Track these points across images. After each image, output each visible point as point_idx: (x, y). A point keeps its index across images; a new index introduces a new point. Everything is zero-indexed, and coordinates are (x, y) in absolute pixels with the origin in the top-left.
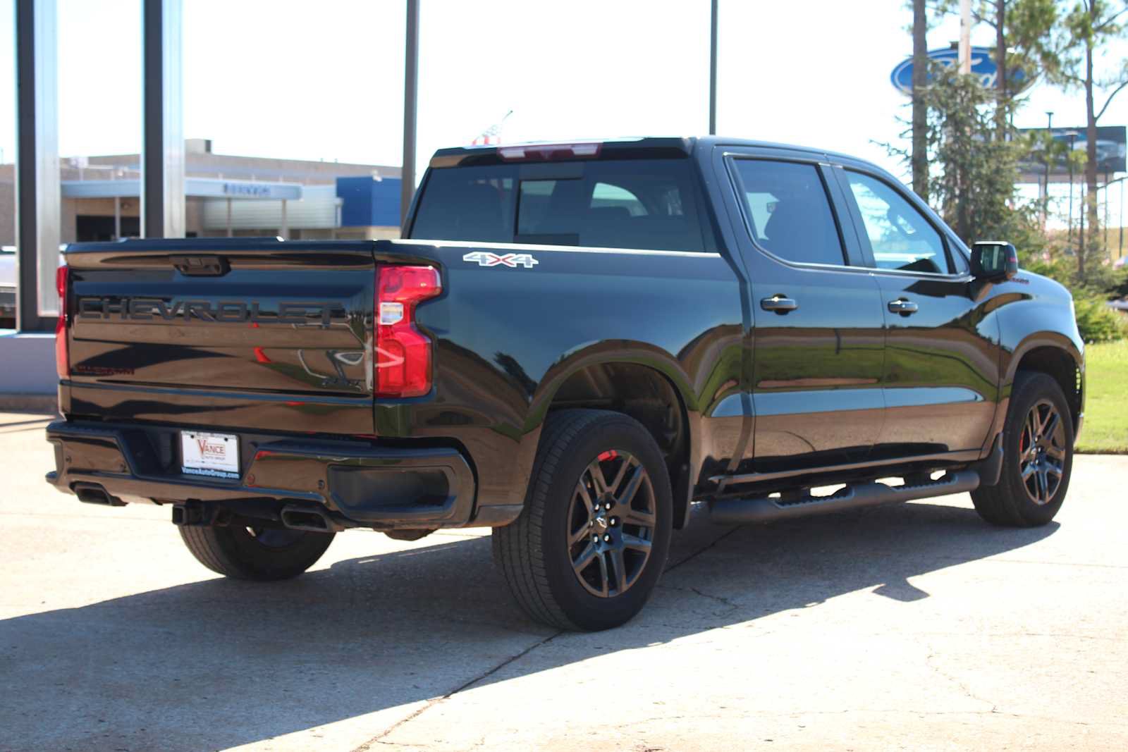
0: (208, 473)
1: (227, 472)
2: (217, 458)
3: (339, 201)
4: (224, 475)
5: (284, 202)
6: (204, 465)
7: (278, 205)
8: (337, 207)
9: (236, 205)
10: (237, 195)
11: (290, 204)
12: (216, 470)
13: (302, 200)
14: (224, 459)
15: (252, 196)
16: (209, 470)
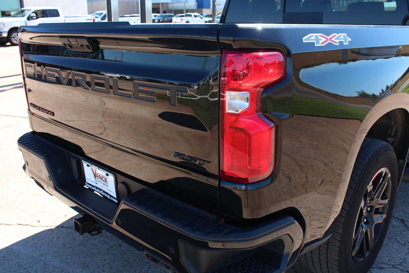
0: (99, 191)
1: (110, 196)
3: (196, 3)
5: (185, 3)
6: (97, 186)
7: (183, 4)
8: (196, 4)
9: (174, 5)
10: (174, 2)
11: (186, 4)
12: (104, 192)
13: (188, 3)
15: (177, 2)
16: (100, 189)
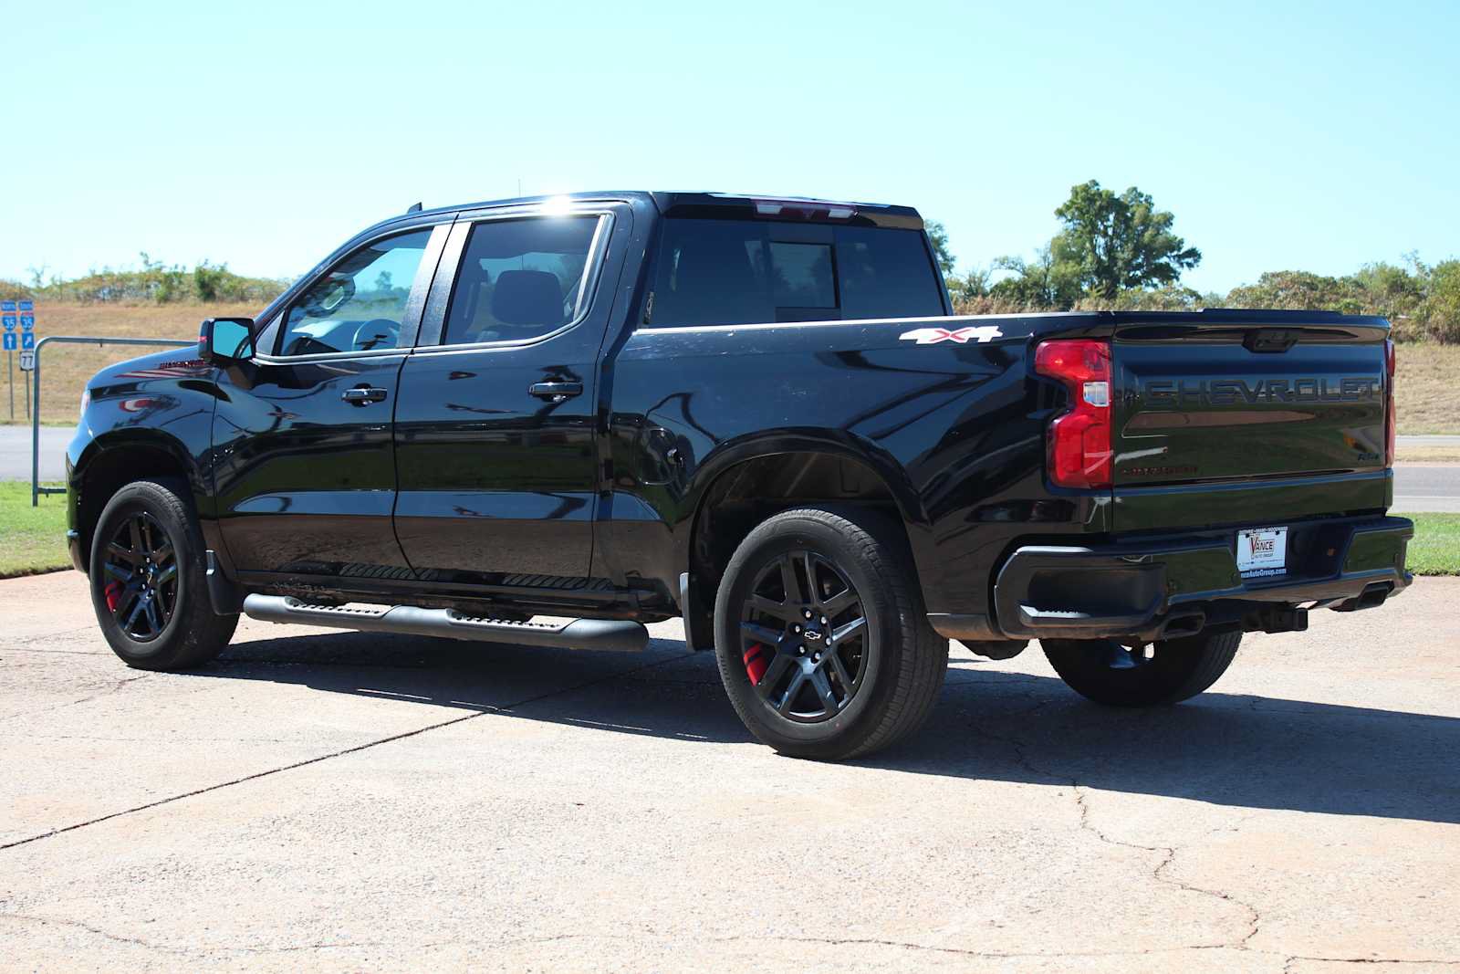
0: (1257, 574)
1: (1275, 569)
2: (1266, 556)
4: (1272, 573)
6: (1253, 567)
12: (1264, 569)
14: (1272, 555)
16: (1259, 570)
